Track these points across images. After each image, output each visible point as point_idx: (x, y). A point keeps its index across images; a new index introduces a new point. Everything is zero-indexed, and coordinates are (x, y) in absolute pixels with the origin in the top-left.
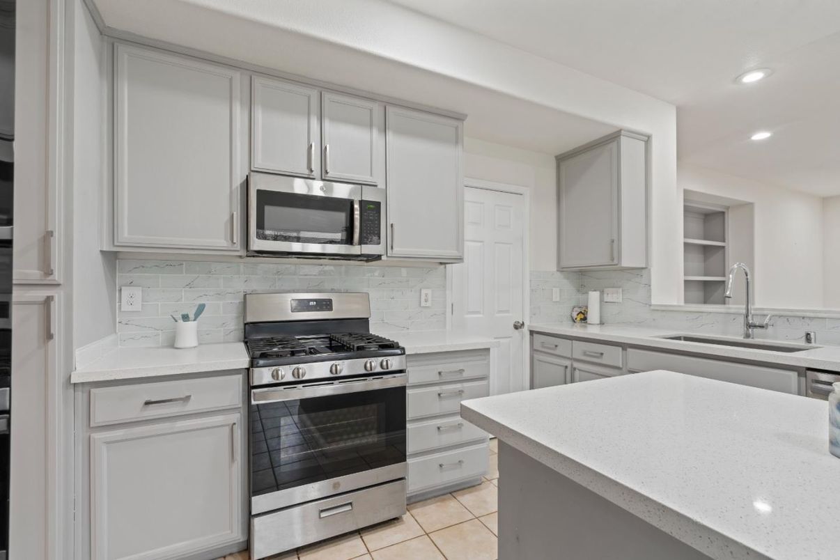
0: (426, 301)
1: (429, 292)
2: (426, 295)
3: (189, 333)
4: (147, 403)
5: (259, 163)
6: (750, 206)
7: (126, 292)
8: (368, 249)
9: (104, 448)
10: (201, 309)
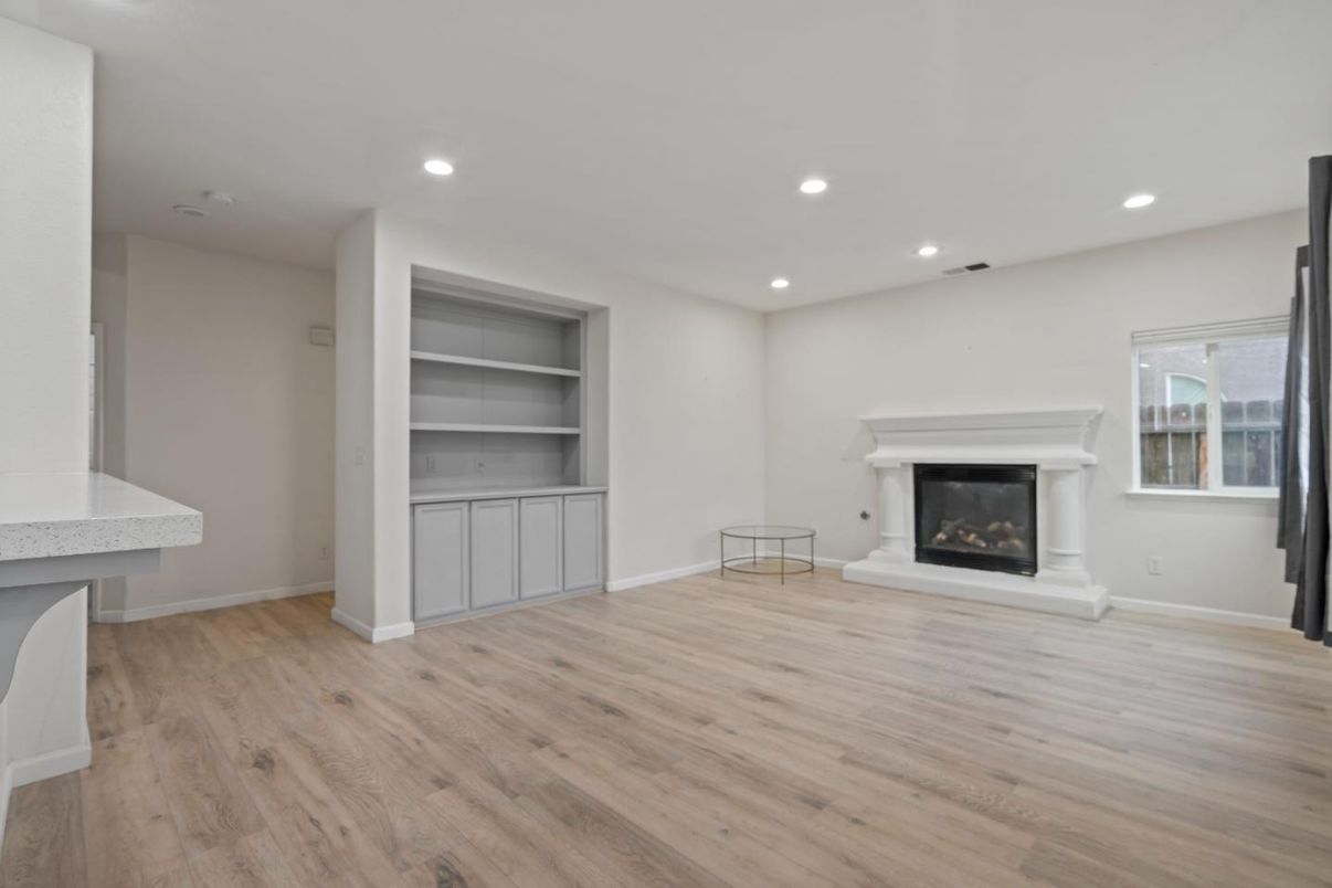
6: (603, 310)
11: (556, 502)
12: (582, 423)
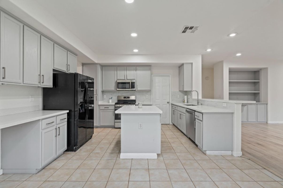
0: (147, 97)
1: (148, 96)
2: (147, 96)
3: (111, 101)
4: (105, 108)
5: (118, 78)
7: (104, 95)
8: (133, 89)
9: (101, 112)
10: (112, 98)
11: (255, 105)
12: (260, 90)
